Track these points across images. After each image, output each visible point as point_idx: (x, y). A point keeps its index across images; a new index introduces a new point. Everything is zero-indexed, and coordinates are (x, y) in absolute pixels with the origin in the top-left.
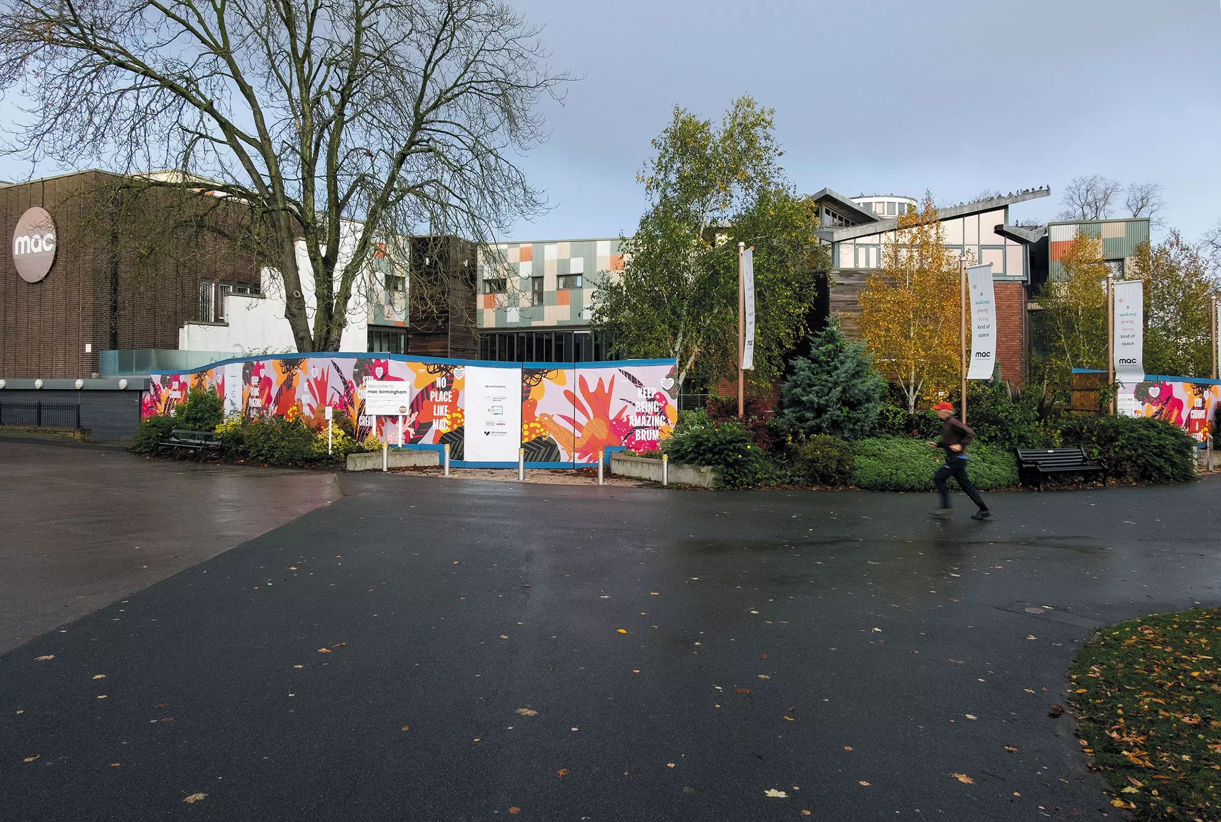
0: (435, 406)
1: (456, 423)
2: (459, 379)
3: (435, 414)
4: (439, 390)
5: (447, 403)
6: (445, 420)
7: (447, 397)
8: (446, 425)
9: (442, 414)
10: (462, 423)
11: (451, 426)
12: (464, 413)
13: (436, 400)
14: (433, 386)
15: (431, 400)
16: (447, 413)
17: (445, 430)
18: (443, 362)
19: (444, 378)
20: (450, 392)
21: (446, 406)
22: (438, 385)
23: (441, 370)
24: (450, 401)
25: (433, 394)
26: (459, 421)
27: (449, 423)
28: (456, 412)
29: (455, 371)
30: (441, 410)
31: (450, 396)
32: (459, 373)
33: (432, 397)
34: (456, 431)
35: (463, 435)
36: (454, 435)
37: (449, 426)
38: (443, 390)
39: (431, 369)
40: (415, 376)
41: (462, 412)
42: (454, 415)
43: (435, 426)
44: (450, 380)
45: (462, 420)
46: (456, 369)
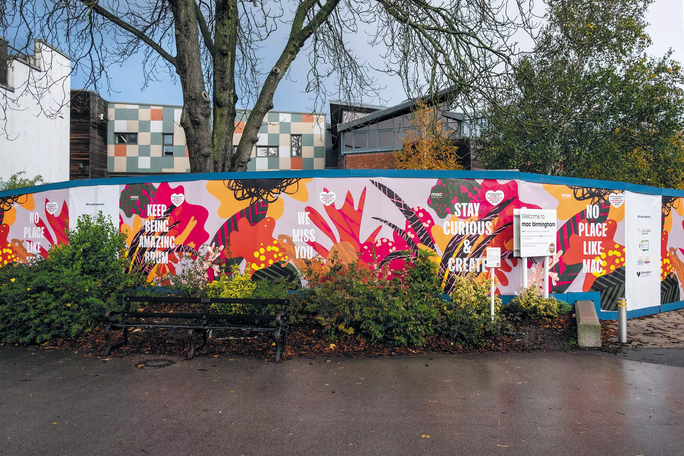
0: (585, 242)
1: (614, 263)
2: (617, 207)
3: (585, 253)
4: (591, 221)
5: (601, 238)
6: (598, 260)
7: (600, 230)
8: (600, 266)
9: (594, 252)
10: (621, 263)
11: (607, 268)
12: (625, 250)
13: (587, 235)
14: (581, 216)
15: (580, 235)
16: (601, 251)
17: (598, 272)
18: (594, 183)
19: (596, 206)
20: (605, 224)
21: (600, 242)
22: (589, 214)
23: (592, 195)
24: (605, 235)
25: (582, 227)
26: (617, 261)
27: (604, 264)
28: (613, 249)
29: (611, 197)
30: (594, 247)
31: (605, 230)
32: (618, 201)
33: (580, 231)
34: (614, 274)
35: (624, 279)
36: (612, 279)
37: (604, 268)
38: (595, 221)
39: (579, 193)
40: (557, 203)
41: (621, 249)
42: (611, 253)
43: (586, 268)
44: (605, 209)
45: (622, 260)
46: (612, 194)
